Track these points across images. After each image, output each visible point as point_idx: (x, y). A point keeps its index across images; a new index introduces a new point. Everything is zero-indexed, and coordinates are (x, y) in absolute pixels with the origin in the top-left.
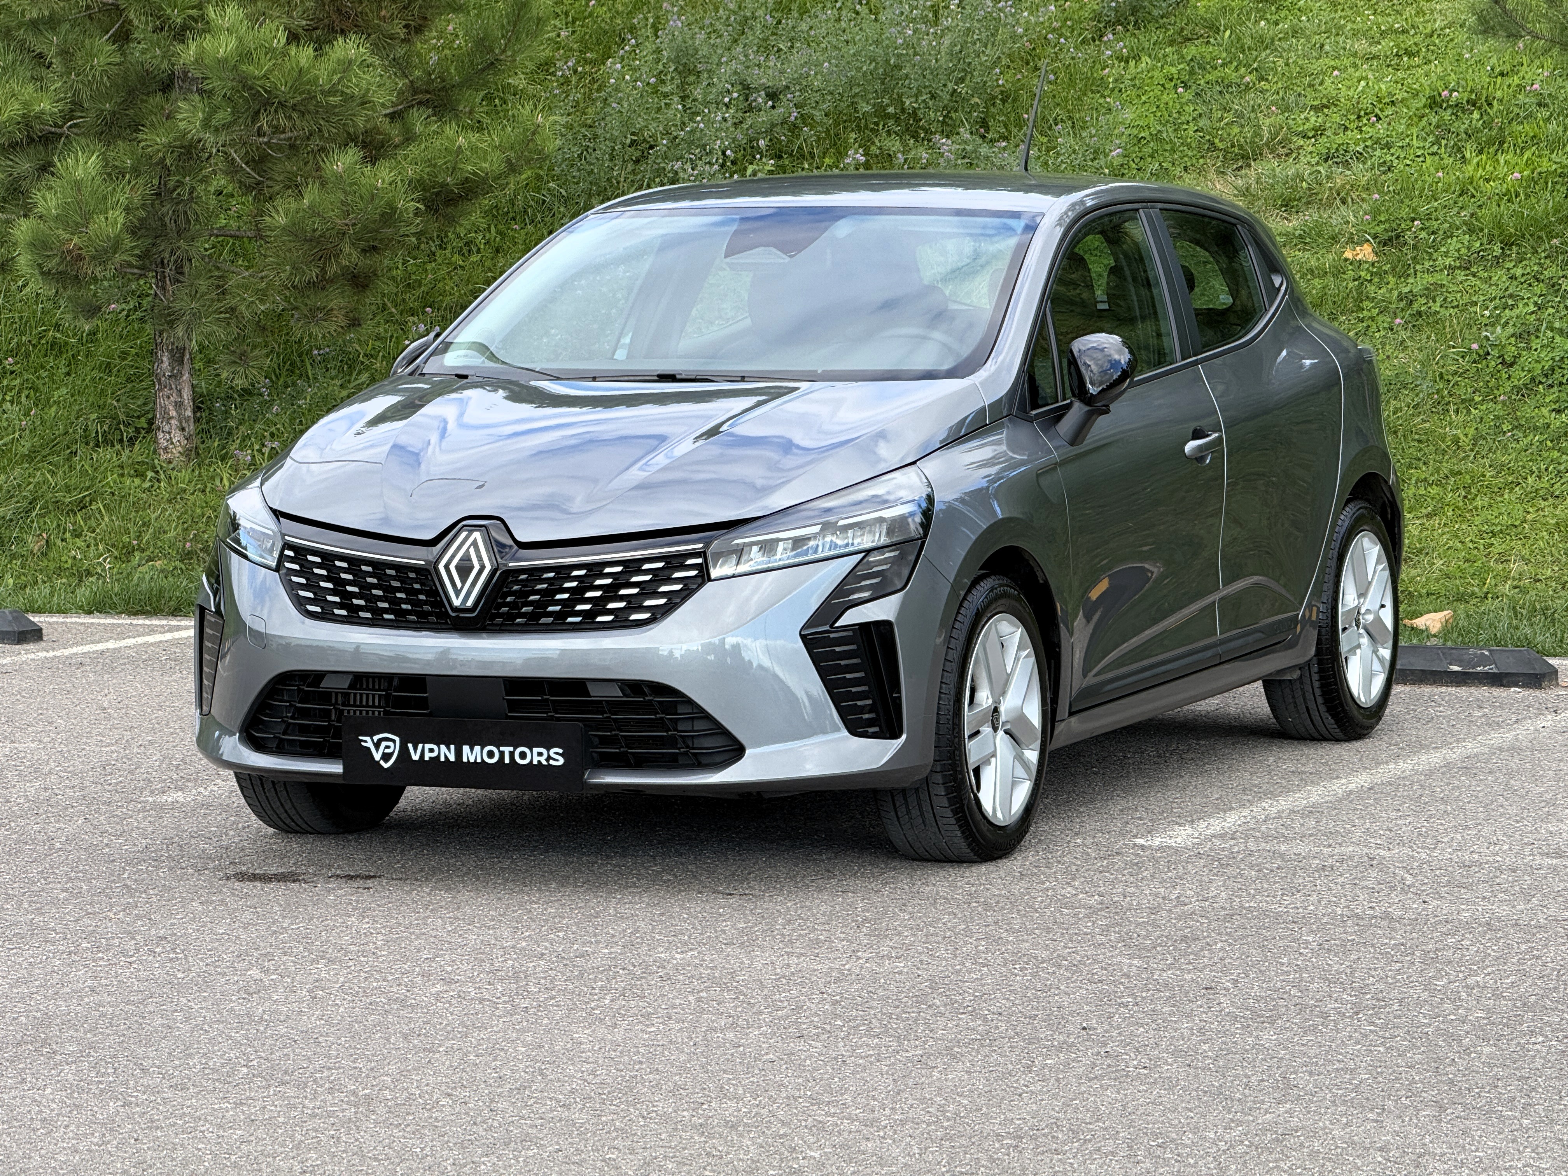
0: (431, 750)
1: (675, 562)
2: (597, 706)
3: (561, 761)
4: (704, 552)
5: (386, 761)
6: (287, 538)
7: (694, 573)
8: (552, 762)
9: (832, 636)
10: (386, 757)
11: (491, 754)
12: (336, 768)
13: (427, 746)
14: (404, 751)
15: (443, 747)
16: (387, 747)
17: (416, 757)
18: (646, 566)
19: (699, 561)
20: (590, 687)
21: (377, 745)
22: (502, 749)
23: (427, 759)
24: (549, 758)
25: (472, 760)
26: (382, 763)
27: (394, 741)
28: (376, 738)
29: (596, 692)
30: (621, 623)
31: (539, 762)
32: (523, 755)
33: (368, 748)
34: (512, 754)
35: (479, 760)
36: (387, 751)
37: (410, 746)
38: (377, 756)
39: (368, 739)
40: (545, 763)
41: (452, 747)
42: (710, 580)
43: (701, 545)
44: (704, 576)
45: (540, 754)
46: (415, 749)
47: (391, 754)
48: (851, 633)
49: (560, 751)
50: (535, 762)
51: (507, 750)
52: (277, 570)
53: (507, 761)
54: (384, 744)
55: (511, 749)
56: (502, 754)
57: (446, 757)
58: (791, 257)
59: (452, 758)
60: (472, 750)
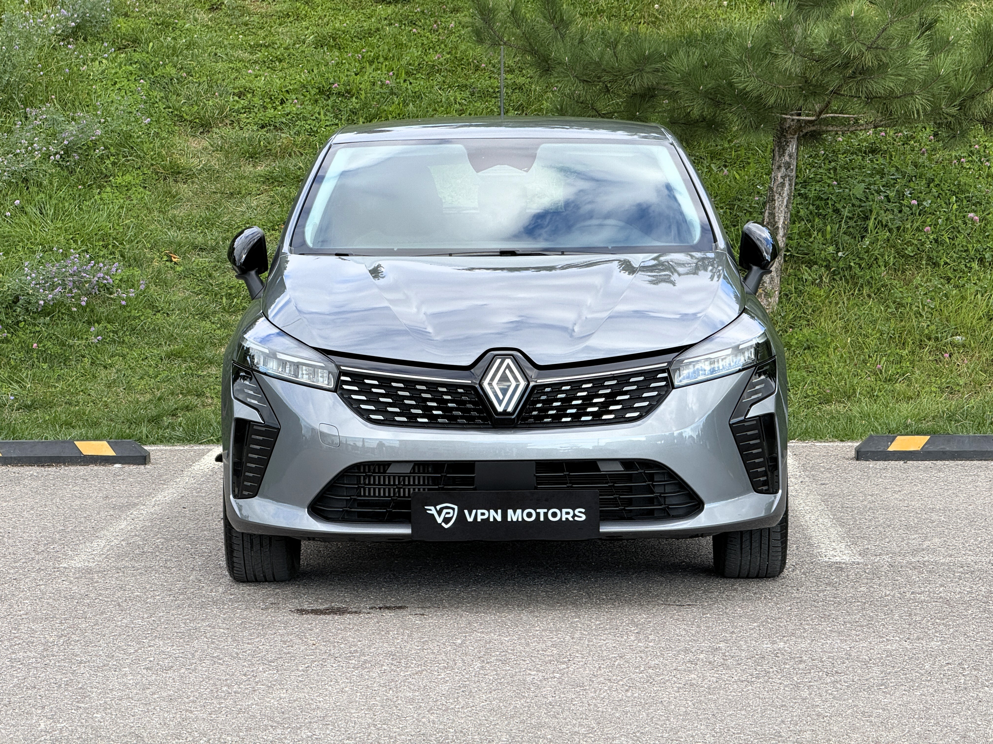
0: (483, 514)
1: (651, 375)
2: (604, 478)
3: (584, 517)
4: (668, 369)
5: (446, 523)
6: (342, 368)
7: (663, 383)
8: (576, 518)
9: (746, 424)
10: (447, 520)
11: (529, 515)
12: (407, 531)
13: (479, 511)
14: (461, 515)
15: (492, 511)
16: (448, 513)
17: (470, 519)
18: (632, 380)
19: (665, 375)
20: (600, 465)
21: (439, 513)
22: (538, 510)
23: (479, 520)
24: (574, 516)
25: (515, 519)
26: (443, 524)
27: (453, 509)
28: (438, 507)
29: (604, 468)
30: (620, 419)
31: (567, 519)
32: (554, 515)
33: (433, 515)
34: (546, 514)
35: (520, 519)
36: (447, 516)
37: (466, 512)
38: (439, 520)
39: (432, 508)
40: (571, 519)
41: (499, 511)
42: (673, 388)
43: (666, 364)
44: (670, 386)
45: (568, 513)
46: (470, 514)
47: (451, 518)
48: (755, 422)
49: (583, 510)
50: (564, 519)
51: (542, 511)
52: (335, 391)
53: (542, 519)
54: (445, 511)
55: (546, 510)
56: (538, 514)
57: (494, 518)
58: (527, 171)
59: (499, 519)
60: (515, 513)
